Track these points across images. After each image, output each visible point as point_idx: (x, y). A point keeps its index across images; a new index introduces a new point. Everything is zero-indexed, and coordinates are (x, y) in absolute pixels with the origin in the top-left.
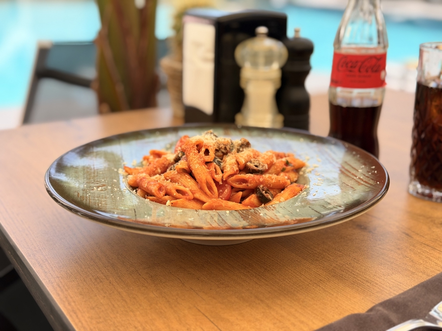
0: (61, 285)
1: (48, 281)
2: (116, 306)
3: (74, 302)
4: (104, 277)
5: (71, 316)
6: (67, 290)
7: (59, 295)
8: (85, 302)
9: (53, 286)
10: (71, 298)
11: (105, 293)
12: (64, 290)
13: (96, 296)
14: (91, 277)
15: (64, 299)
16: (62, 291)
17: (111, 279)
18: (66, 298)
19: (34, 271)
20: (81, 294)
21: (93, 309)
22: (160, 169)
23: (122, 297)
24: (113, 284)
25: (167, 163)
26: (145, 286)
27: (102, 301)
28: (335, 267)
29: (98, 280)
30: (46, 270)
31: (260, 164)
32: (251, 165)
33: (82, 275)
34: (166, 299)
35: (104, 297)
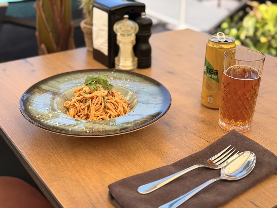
0: (34, 159)
1: (28, 157)
2: (58, 168)
3: (41, 167)
4: (52, 154)
5: (40, 173)
7: (34, 164)
8: (45, 166)
9: (31, 160)
12: (36, 161)
13: (49, 164)
21: (49, 170)
28: (152, 146)
29: (50, 156)
34: (80, 164)
35: (53, 164)
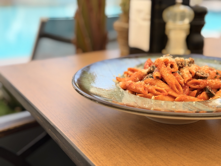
0: (90, 150)
1: (81, 147)
3: (102, 161)
4: (115, 145)
6: (95, 153)
7: (91, 156)
8: (109, 160)
9: (86, 151)
10: (100, 158)
11: (120, 155)
12: (93, 153)
13: (114, 157)
14: (107, 144)
15: (95, 159)
16: (92, 153)
17: (120, 145)
18: (96, 158)
19: (71, 141)
20: (105, 156)
22: (139, 78)
23: (131, 157)
24: (122, 149)
25: (142, 75)
26: (144, 150)
27: (119, 160)
30: (78, 140)
31: (204, 73)
32: (199, 74)
33: (101, 143)
34: (160, 159)
35: (120, 157)
